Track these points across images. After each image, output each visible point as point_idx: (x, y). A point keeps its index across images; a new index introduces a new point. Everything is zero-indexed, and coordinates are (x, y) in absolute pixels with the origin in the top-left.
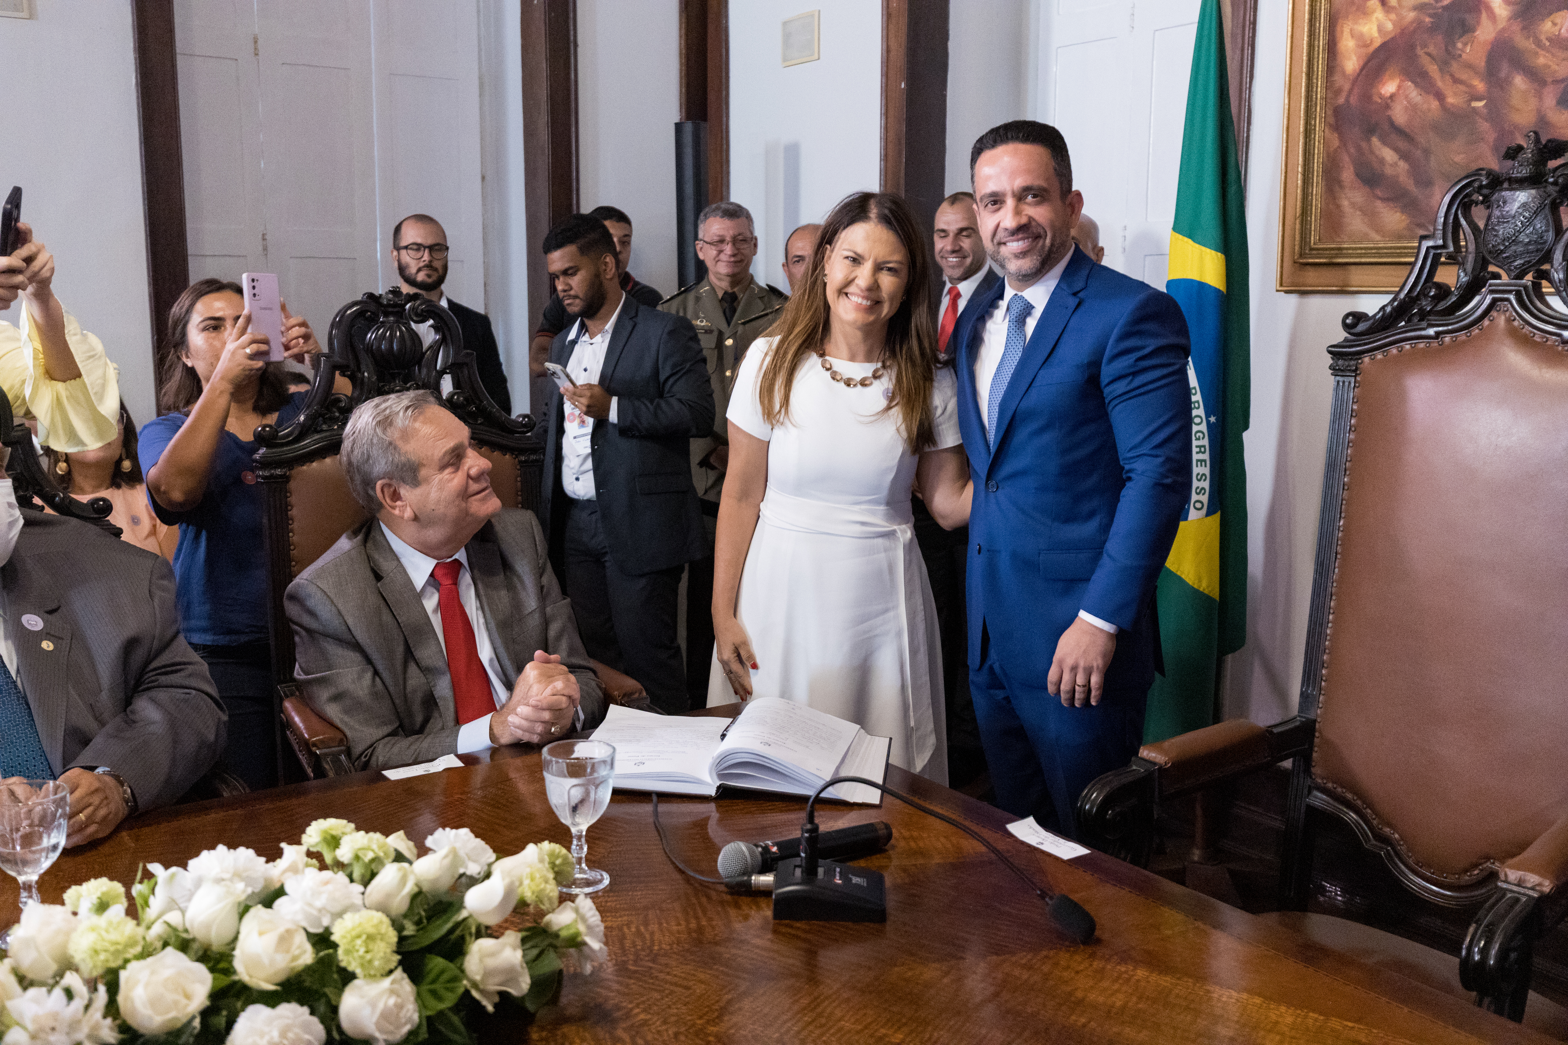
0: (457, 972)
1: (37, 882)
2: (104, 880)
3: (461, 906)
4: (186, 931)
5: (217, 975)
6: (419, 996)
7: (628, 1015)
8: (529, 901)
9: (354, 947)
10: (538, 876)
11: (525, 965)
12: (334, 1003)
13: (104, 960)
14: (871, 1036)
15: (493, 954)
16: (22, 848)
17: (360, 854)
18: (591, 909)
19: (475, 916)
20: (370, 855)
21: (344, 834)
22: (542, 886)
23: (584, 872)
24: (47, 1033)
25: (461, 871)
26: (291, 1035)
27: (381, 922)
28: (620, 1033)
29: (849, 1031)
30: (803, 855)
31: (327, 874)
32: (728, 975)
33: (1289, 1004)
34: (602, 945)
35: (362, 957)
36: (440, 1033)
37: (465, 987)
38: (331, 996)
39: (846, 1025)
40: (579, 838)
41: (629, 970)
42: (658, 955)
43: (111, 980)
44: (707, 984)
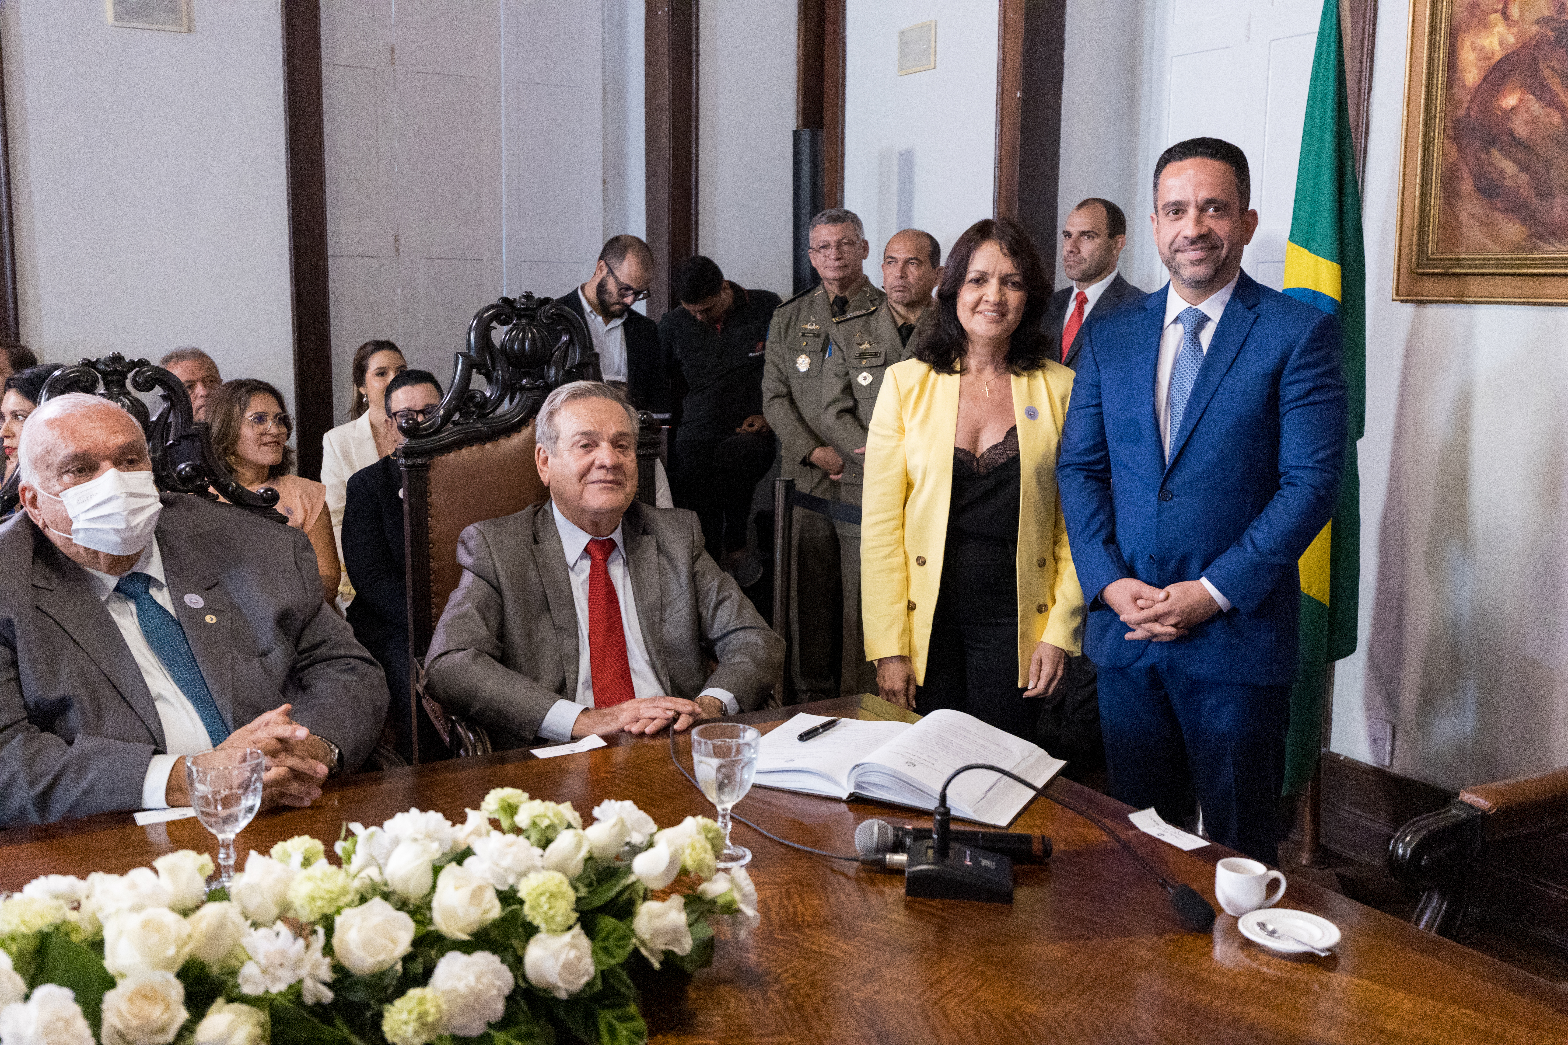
0: (627, 931)
2: (306, 838)
3: (629, 870)
4: (386, 884)
5: (418, 925)
6: (594, 952)
7: (777, 979)
8: (690, 868)
9: (539, 904)
10: (698, 846)
11: (687, 928)
12: (519, 953)
13: (322, 906)
14: (1008, 1006)
15: (659, 916)
16: (223, 809)
17: (538, 821)
18: (746, 879)
19: (642, 880)
20: (545, 823)
21: (520, 802)
22: (703, 855)
23: (728, 848)
24: (276, 969)
25: (627, 840)
26: (484, 980)
27: (561, 882)
28: (771, 994)
29: (985, 1001)
30: (935, 836)
31: (511, 837)
32: (869, 946)
33: (1408, 991)
34: (756, 913)
35: (545, 913)
36: (612, 986)
37: (635, 945)
38: (517, 946)
39: (983, 995)
40: (724, 816)
41: (775, 938)
42: (801, 926)
43: (328, 923)
44: (850, 954)
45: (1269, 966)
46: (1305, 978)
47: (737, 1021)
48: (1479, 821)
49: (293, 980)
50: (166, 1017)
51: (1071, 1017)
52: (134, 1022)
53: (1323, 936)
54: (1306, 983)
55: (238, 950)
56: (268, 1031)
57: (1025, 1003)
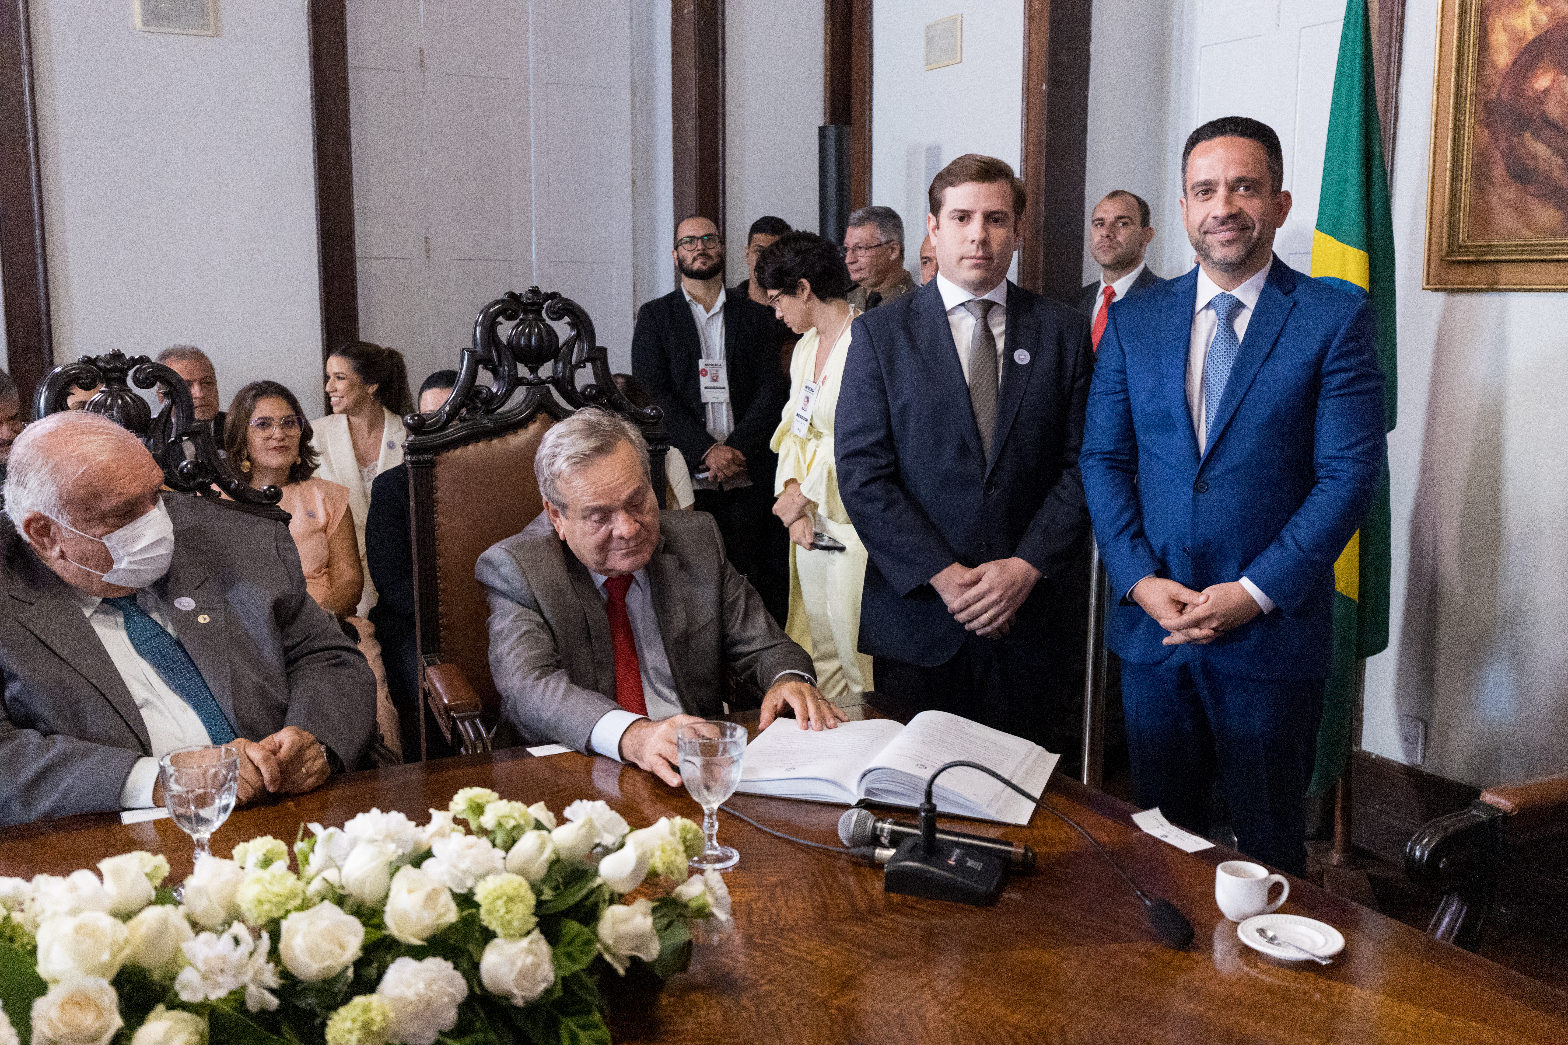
0: (592, 936)
1: (209, 840)
2: (269, 839)
3: (596, 874)
4: (342, 887)
5: (369, 929)
6: (555, 956)
7: (753, 986)
8: (660, 871)
9: (495, 907)
10: (669, 848)
11: (654, 932)
12: (476, 959)
13: (268, 910)
14: (990, 1015)
15: (624, 921)
17: (503, 822)
18: (719, 882)
19: (608, 883)
20: (512, 823)
21: (488, 802)
22: (673, 858)
23: (715, 849)
24: (216, 975)
25: (597, 841)
26: (435, 987)
27: (520, 885)
28: (745, 1002)
29: (966, 1010)
31: (472, 838)
32: (850, 951)
33: (1413, 1002)
34: (729, 917)
35: (502, 917)
36: (574, 992)
37: (598, 950)
38: (473, 953)
39: (964, 1003)
40: (710, 816)
41: (755, 943)
42: (784, 930)
43: (274, 929)
44: (831, 959)
45: (1267, 975)
46: (1305, 987)
47: (706, 1030)
48: (1500, 821)
49: (234, 987)
50: (97, 1025)
51: (1055, 1028)
52: (64, 1030)
53: (1326, 943)
54: (1306, 993)
55: (180, 955)
56: (207, 1039)
57: (1008, 1012)
